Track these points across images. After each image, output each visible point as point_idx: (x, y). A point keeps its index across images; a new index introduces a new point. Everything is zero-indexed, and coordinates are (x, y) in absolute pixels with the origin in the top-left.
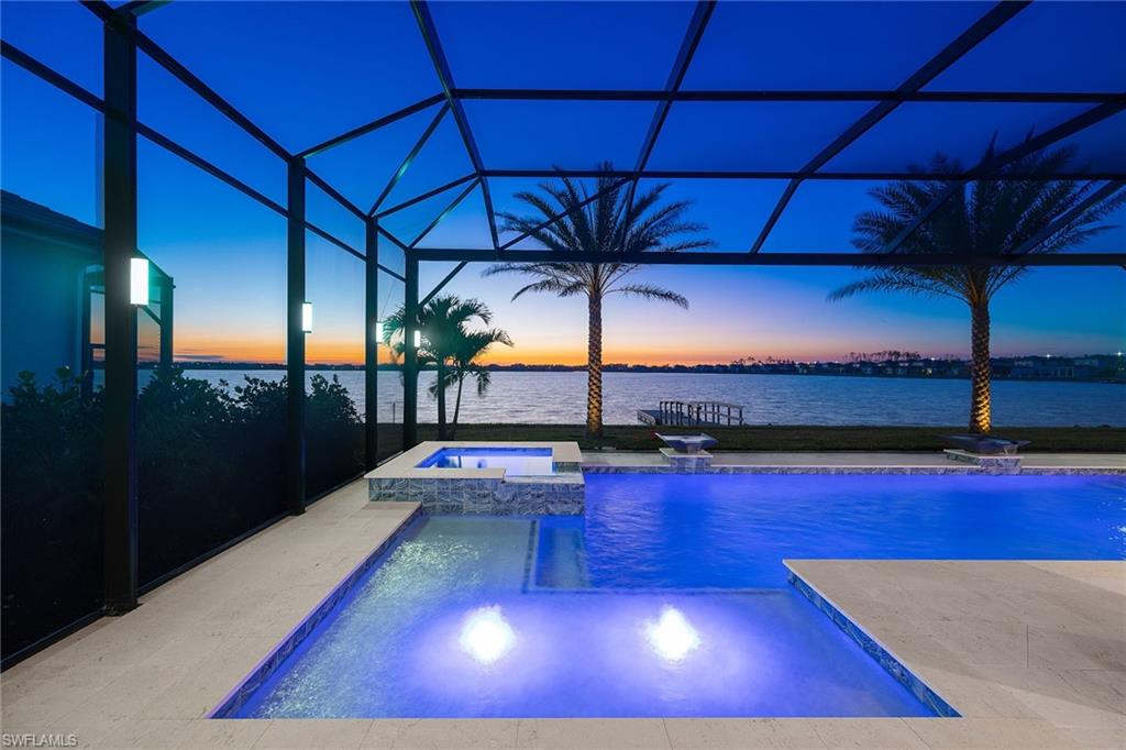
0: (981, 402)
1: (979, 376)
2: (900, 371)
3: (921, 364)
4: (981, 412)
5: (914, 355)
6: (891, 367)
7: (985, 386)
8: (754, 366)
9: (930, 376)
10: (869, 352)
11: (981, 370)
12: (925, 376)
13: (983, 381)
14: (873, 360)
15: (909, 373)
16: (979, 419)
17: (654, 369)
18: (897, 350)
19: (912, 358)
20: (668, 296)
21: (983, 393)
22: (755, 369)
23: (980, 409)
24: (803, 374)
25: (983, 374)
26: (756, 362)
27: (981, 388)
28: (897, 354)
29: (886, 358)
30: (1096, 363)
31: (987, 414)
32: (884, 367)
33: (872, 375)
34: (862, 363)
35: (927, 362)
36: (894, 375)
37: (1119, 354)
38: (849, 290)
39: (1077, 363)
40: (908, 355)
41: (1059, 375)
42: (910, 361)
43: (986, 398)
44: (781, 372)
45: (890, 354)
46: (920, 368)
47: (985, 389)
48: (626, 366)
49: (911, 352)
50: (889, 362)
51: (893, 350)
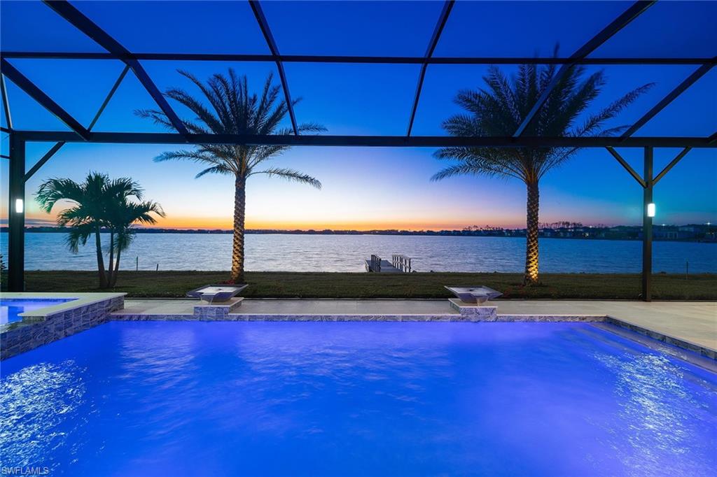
0: (531, 257)
1: (530, 238)
2: (568, 235)
3: (581, 230)
4: (531, 265)
5: (578, 224)
6: (563, 232)
7: (534, 245)
8: (477, 231)
9: (588, 238)
10: (550, 222)
11: (531, 232)
12: (584, 237)
13: (532, 241)
14: (552, 228)
15: (574, 235)
16: (530, 270)
17: (415, 233)
18: (568, 221)
19: (576, 226)
20: (306, 178)
21: (533, 250)
22: (478, 233)
23: (530, 262)
24: (508, 236)
25: (533, 236)
26: (479, 229)
27: (531, 247)
28: (568, 224)
29: (561, 226)
30: (692, 229)
31: (535, 266)
32: (559, 232)
33: (551, 237)
34: (545, 229)
35: (587, 229)
36: (565, 237)
37: (709, 224)
38: (441, 175)
39: (680, 230)
40: (574, 224)
41: (668, 237)
42: (575, 228)
43: (535, 254)
44: (494, 235)
45: (563, 223)
46: (581, 232)
47: (534, 248)
48: (397, 231)
49: (577, 222)
50: (561, 228)
51: (565, 221)
